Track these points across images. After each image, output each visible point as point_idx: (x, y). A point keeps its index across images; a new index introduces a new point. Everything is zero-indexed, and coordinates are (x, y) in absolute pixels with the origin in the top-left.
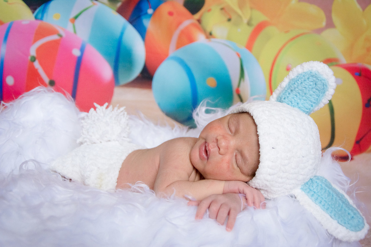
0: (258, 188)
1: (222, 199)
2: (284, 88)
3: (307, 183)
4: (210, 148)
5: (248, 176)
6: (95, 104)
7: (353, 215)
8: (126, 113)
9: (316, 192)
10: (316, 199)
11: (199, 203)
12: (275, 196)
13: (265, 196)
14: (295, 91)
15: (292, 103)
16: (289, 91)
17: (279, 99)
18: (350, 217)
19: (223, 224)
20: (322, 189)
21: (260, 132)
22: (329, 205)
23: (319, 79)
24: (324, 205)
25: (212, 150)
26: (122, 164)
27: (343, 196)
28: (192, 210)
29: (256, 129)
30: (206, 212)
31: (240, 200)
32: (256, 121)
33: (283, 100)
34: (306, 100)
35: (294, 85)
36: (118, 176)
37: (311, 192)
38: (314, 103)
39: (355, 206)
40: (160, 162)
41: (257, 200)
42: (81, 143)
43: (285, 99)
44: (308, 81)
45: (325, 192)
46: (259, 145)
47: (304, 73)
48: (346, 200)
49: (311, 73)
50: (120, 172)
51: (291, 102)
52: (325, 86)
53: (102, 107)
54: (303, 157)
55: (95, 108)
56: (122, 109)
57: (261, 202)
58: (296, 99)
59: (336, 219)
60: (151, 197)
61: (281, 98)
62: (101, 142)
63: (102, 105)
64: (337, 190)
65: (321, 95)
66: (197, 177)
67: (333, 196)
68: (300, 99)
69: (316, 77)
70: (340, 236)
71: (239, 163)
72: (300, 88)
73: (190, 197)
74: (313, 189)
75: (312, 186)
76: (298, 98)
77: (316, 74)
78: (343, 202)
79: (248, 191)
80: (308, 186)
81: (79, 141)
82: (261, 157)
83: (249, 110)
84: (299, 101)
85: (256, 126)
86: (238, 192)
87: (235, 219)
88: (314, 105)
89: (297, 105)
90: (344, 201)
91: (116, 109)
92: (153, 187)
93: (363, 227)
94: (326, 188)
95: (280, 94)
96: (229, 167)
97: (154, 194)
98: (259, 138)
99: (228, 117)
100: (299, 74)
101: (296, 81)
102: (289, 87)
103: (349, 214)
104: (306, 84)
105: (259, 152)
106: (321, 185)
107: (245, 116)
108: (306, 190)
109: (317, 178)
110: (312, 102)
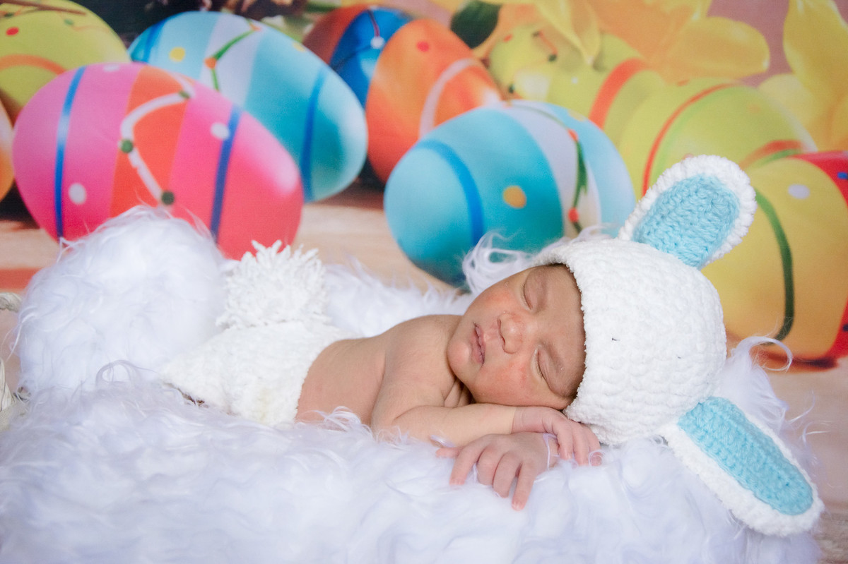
0: (585, 421)
1: (505, 445)
2: (648, 212)
3: (692, 412)
4: (486, 340)
5: (564, 396)
6: (255, 244)
7: (787, 480)
8: (319, 262)
9: (710, 430)
10: (709, 447)
11: (458, 452)
12: (622, 440)
13: (601, 438)
14: (670, 218)
15: (665, 243)
16: (658, 217)
17: (638, 233)
18: (780, 485)
19: (505, 495)
20: (722, 425)
21: (587, 305)
22: (737, 459)
23: (719, 192)
25: (489, 343)
26: (308, 370)
27: (769, 440)
28: (444, 467)
29: (580, 299)
30: (472, 470)
31: (546, 446)
32: (579, 283)
33: (645, 236)
34: (695, 237)
35: (668, 205)
36: (301, 396)
37: (699, 431)
38: (711, 243)
39: (795, 462)
40: (385, 365)
41: (581, 447)
42: (226, 326)
43: (649, 234)
44: (695, 197)
45: (728, 431)
46: (584, 333)
47: (687, 180)
48: (775, 449)
49: (701, 179)
50: (303, 386)
51: (662, 240)
52: (732, 209)
53: (269, 249)
54: (679, 358)
55: (254, 252)
56: (311, 253)
57: (590, 451)
58: (671, 235)
59: (750, 489)
60: (363, 439)
61: (641, 233)
62: (266, 324)
63: (268, 244)
64: (758, 428)
65: (725, 226)
66: (463, 399)
67: (746, 439)
68: (681, 236)
69: (712, 189)
70: (757, 524)
71: (545, 369)
72: (680, 210)
73: (442, 441)
74: (705, 425)
75: (702, 420)
76: (676, 232)
77: (711, 182)
78: (768, 453)
79: (561, 428)
80: (694, 418)
81: (220, 320)
82: (588, 357)
83: (567, 261)
84: (678, 238)
85: (579, 293)
86: (543, 430)
87: (530, 485)
88: (710, 247)
89: (675, 248)
90: (771, 450)
91: (298, 253)
92: (368, 420)
93: (809, 506)
94: (732, 422)
95: (639, 223)
96: (524, 378)
97: (370, 434)
98: (584, 318)
99: (526, 275)
100: (678, 183)
101: (671, 197)
102: (657, 210)
103: (779, 478)
104: (693, 204)
105: (585, 348)
106: (721, 417)
107: (559, 272)
108: (688, 426)
109: (713, 401)
110: (705, 240)
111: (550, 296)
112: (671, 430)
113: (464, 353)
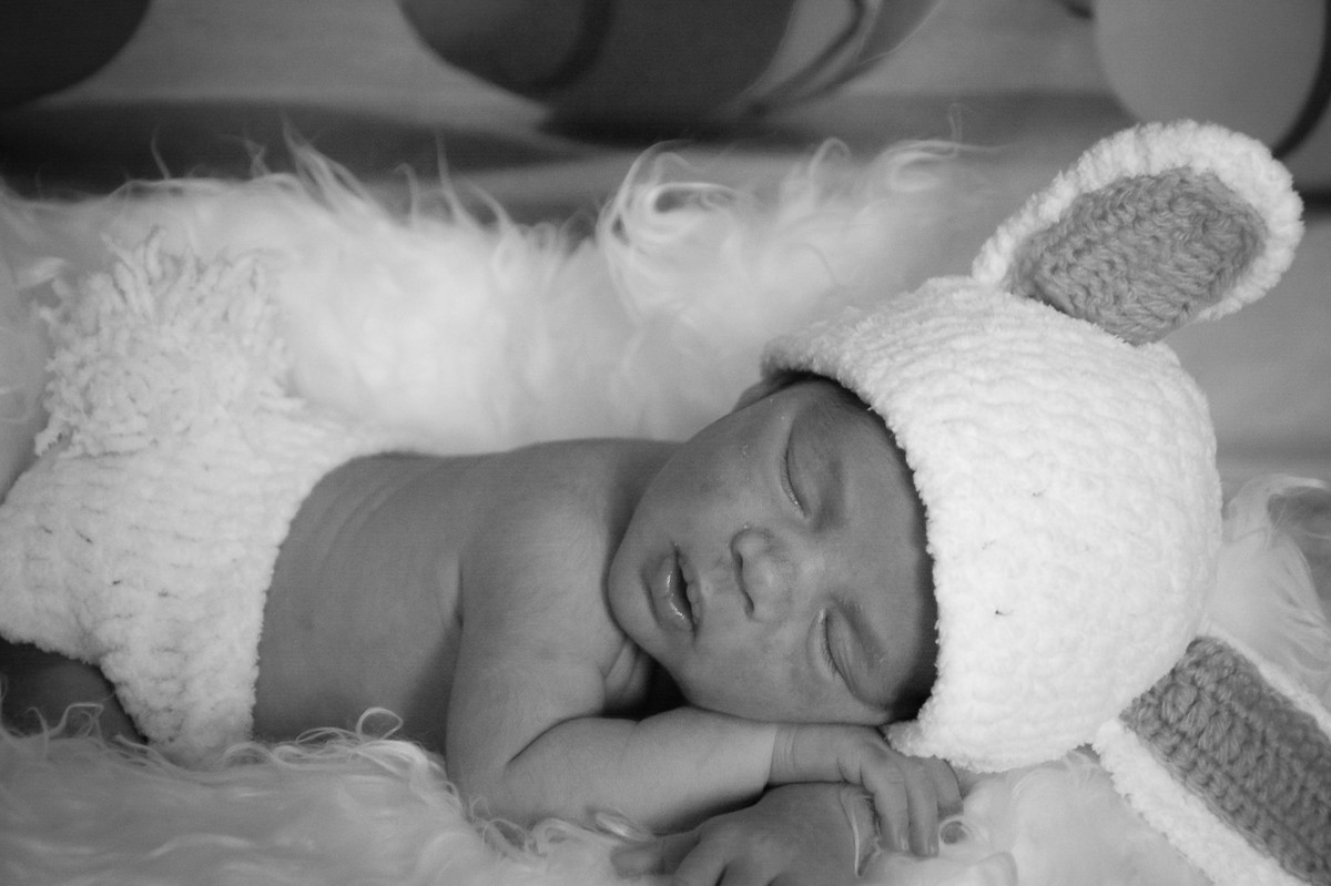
9: (1191, 732)
10: (1188, 770)
15: (1092, 291)
16: (1079, 242)
17: (1029, 265)
20: (1216, 714)
23: (1224, 209)
35: (1104, 223)
37: (1167, 734)
38: (1195, 297)
43: (1055, 270)
45: (1230, 730)
47: (1149, 176)
49: (1183, 182)
50: (266, 610)
52: (1249, 241)
58: (1108, 279)
61: (1037, 265)
64: (1287, 701)
67: (1264, 742)
69: (1206, 200)
71: (843, 657)
72: (1130, 236)
74: (1180, 720)
75: (1174, 706)
78: (1310, 766)
82: (943, 657)
84: (1123, 286)
86: (840, 780)
88: (1192, 303)
89: (1115, 303)
94: (1237, 705)
96: (795, 674)
98: (934, 571)
100: (1128, 180)
101: (1112, 207)
102: (1077, 227)
104: (1159, 227)
106: (1214, 696)
108: (1144, 722)
110: (1183, 292)
111: (852, 497)
112: (1108, 734)
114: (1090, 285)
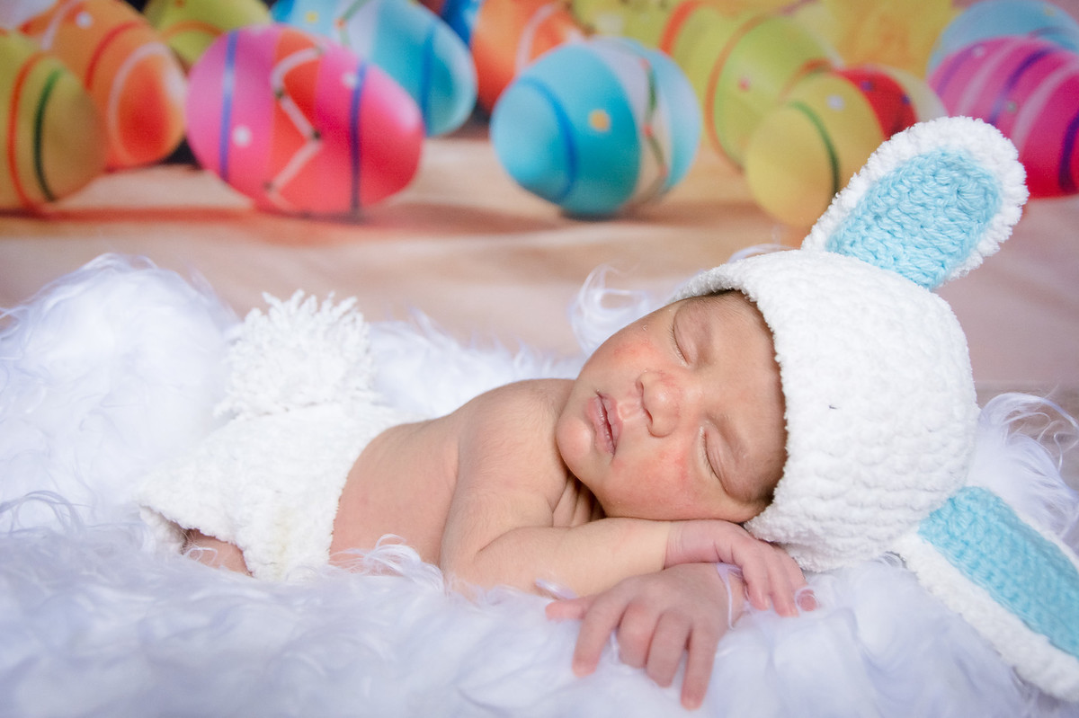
0: (784, 541)
2: (852, 211)
3: (938, 513)
4: (620, 417)
5: (746, 500)
6: (267, 297)
8: (360, 317)
9: (973, 541)
10: (974, 568)
11: (585, 610)
12: (838, 564)
13: (803, 562)
14: (889, 218)
15: (878, 256)
16: (869, 218)
17: (835, 245)
19: (664, 682)
20: (988, 531)
21: (785, 353)
22: (1019, 585)
24: (1000, 587)
25: (626, 421)
26: (346, 476)
27: (1055, 549)
29: (772, 343)
30: (608, 639)
31: (724, 585)
32: (767, 318)
33: (847, 248)
34: (926, 247)
35: (888, 197)
36: (337, 515)
37: (955, 543)
38: (951, 254)
40: (459, 462)
41: (780, 585)
43: (853, 243)
44: (932, 183)
45: (1000, 541)
46: (781, 400)
47: (920, 156)
49: (943, 155)
50: (341, 499)
51: (875, 253)
52: (990, 198)
53: (287, 303)
54: (930, 431)
55: (265, 308)
56: (347, 304)
58: (888, 244)
59: (1045, 633)
61: (840, 243)
62: (287, 410)
63: (285, 295)
64: (1036, 532)
65: (976, 226)
66: (582, 508)
67: (1026, 552)
68: (904, 245)
69: (960, 169)
71: (717, 458)
72: (906, 205)
73: (553, 588)
74: (962, 534)
75: (958, 524)
76: (897, 241)
77: (961, 159)
78: (1060, 572)
79: (749, 555)
80: (944, 523)
81: (219, 410)
82: (792, 438)
83: (742, 283)
84: (900, 249)
85: (769, 332)
86: (716, 559)
87: (708, 665)
88: (948, 261)
91: (327, 305)
94: (1002, 526)
95: (838, 228)
96: (683, 476)
98: (782, 374)
99: (672, 311)
100: (904, 162)
101: (893, 185)
102: (868, 207)
104: (927, 195)
105: (784, 423)
106: (985, 518)
107: (730, 303)
108: (937, 535)
109: (968, 494)
110: (942, 251)
111: (719, 344)
112: (912, 545)
113: (582, 439)
114: (877, 251)
